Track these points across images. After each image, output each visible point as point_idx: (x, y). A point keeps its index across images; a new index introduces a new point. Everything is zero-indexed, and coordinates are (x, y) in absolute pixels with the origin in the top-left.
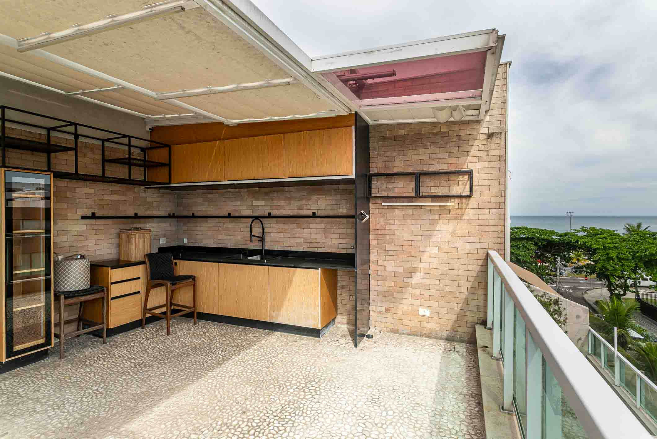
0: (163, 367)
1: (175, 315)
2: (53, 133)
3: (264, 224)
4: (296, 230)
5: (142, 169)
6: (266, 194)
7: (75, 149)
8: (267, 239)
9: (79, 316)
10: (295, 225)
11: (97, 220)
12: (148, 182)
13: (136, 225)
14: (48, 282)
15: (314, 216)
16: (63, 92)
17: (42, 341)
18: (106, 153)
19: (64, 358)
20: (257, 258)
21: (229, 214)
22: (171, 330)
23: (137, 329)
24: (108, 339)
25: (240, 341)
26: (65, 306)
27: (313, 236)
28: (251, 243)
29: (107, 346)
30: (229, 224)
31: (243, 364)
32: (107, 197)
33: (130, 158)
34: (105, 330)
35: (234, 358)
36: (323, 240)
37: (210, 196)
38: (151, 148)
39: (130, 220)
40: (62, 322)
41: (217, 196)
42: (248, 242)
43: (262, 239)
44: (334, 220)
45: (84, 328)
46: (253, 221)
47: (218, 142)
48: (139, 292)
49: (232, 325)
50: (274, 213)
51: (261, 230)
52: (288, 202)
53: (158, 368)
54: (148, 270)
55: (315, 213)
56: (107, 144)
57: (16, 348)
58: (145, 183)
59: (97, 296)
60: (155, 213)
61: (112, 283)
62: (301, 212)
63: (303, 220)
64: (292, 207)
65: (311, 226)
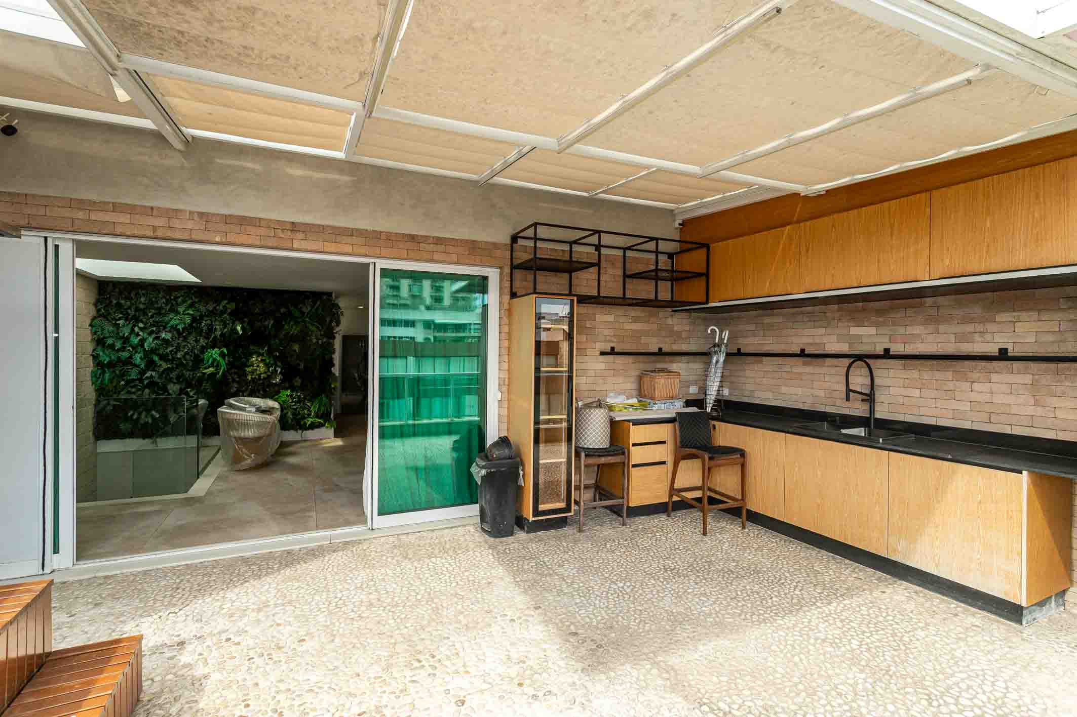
0: (703, 584)
1: (714, 506)
2: (576, 248)
3: (874, 371)
4: (951, 385)
5: (669, 283)
6: (880, 312)
7: (598, 265)
8: (880, 397)
9: (596, 482)
10: (949, 375)
11: (616, 357)
12: (676, 302)
13: (660, 366)
14: (569, 430)
15: (1003, 355)
16: (585, 194)
17: (562, 505)
18: (628, 265)
19: (583, 531)
20: (861, 432)
21: (803, 350)
22: (708, 528)
23: (661, 515)
24: (628, 521)
25: (827, 579)
26: (586, 466)
27: (998, 399)
28: (848, 404)
29: (627, 530)
30: (799, 367)
31: (839, 624)
32: (628, 326)
33: (657, 270)
34: (625, 507)
35: (820, 608)
36: (1030, 411)
37: (767, 320)
38: (682, 252)
39: (653, 358)
40: (582, 487)
41: (780, 319)
42: (840, 400)
43: (870, 398)
44: (1061, 365)
45: (601, 500)
46: (853, 362)
47: (788, 227)
48: (664, 463)
49: (808, 546)
50: (897, 348)
51: (867, 381)
52: (931, 328)
53: (697, 584)
54: (678, 432)
55: (1006, 350)
56: (629, 254)
57: (542, 507)
58: (671, 304)
59: (618, 459)
60: (684, 348)
61: (634, 445)
62: (966, 348)
63: (973, 363)
64: (942, 338)
65: (995, 378)
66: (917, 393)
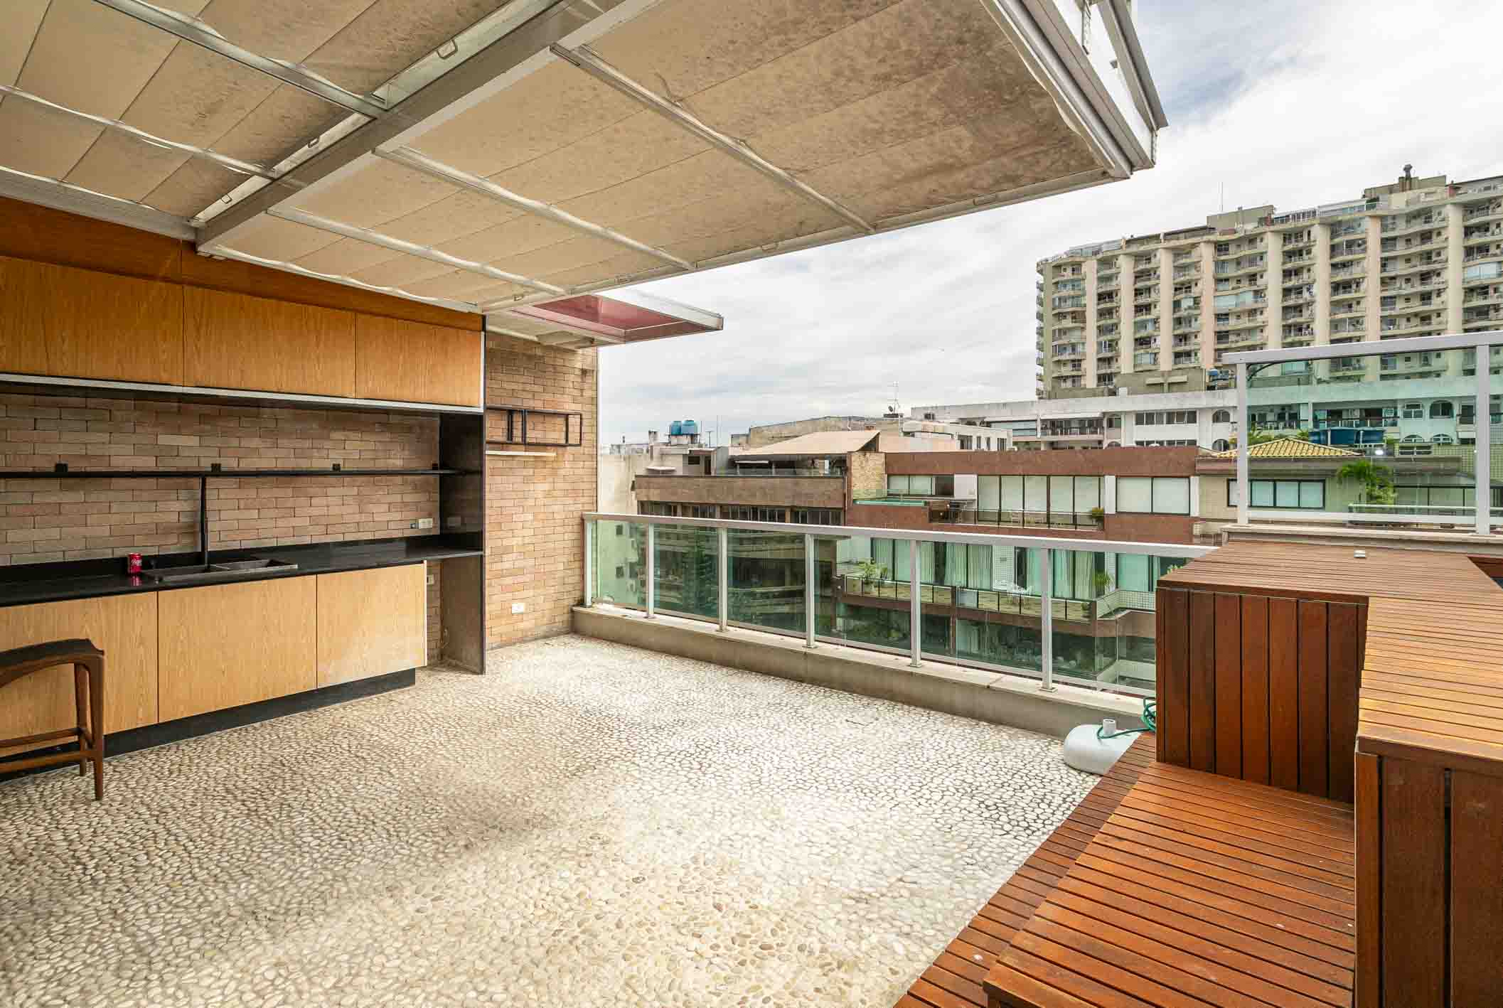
3: (206, 491)
4: (291, 502)
15: (336, 471)
27: (335, 510)
36: (357, 518)
50: (228, 463)
51: (193, 507)
52: (269, 442)
55: (339, 465)
62: (304, 464)
63: (314, 479)
64: (282, 453)
65: (330, 491)
66: (255, 514)
